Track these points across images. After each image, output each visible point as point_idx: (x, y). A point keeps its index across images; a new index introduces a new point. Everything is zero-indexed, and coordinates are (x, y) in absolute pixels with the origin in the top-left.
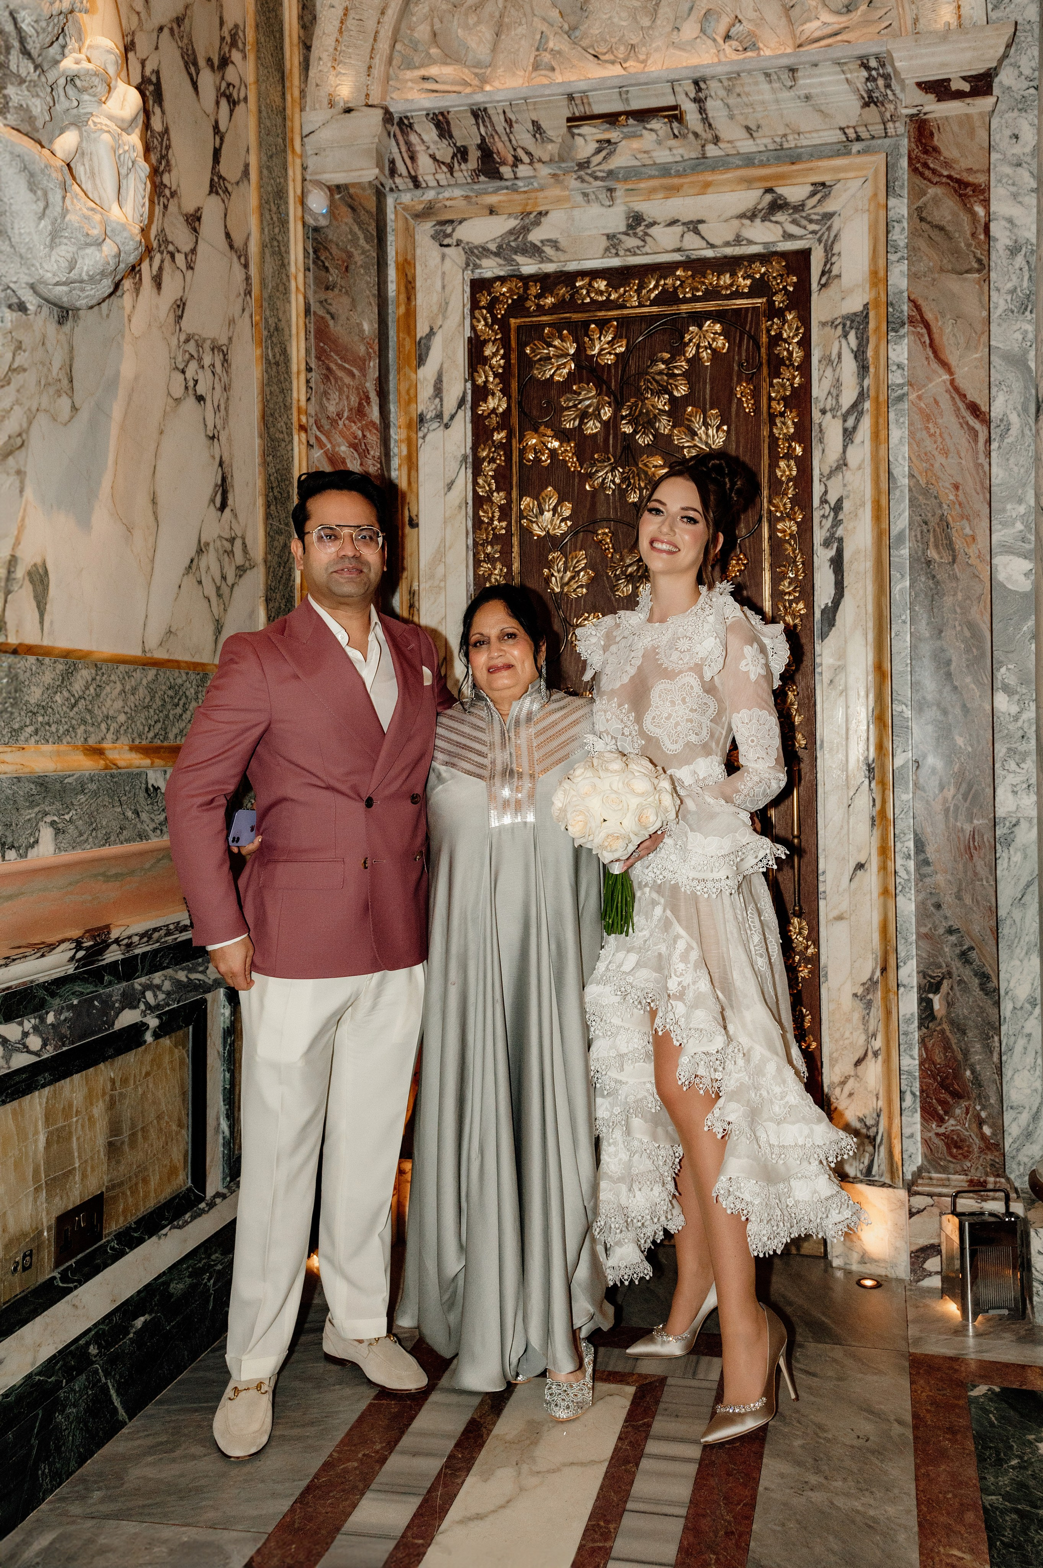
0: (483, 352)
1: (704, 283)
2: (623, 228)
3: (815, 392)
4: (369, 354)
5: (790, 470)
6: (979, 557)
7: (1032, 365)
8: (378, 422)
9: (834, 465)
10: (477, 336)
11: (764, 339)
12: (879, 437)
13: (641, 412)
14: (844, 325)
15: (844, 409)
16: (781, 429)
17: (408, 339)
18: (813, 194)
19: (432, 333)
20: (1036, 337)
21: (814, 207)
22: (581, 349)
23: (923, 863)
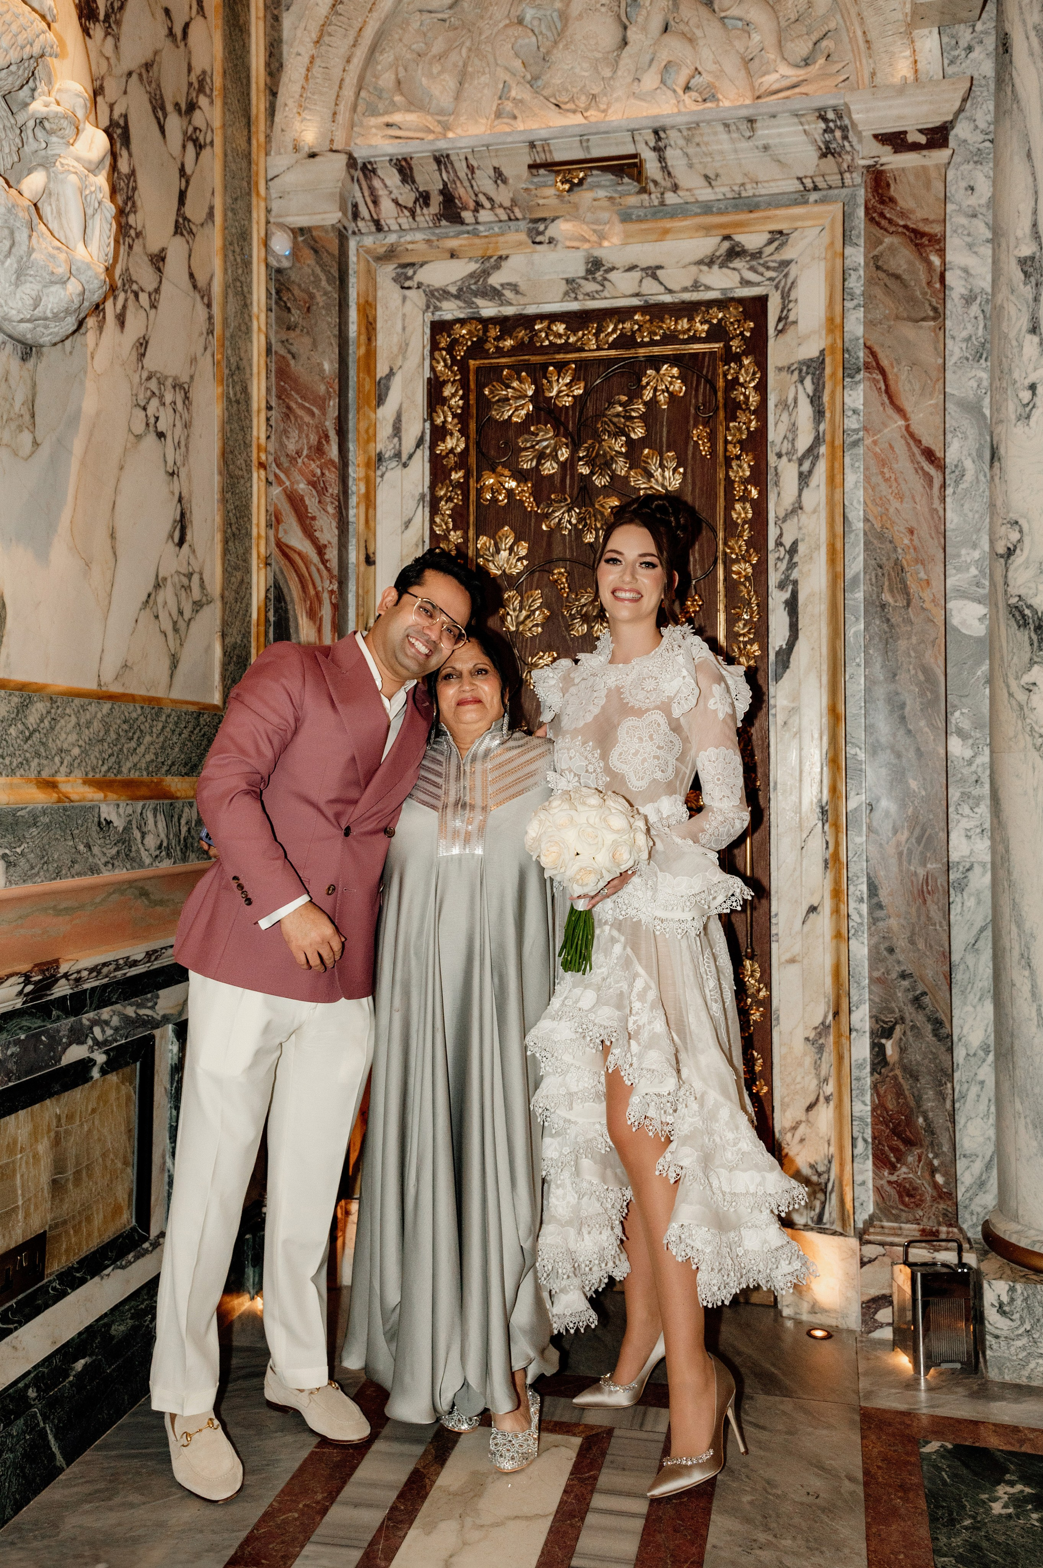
0: (442, 392)
1: (661, 328)
2: (582, 273)
3: (771, 436)
4: (328, 392)
5: (746, 513)
6: (933, 601)
7: (987, 412)
8: (337, 460)
9: (790, 509)
10: (437, 378)
11: (721, 383)
12: (834, 481)
13: (598, 454)
14: (801, 371)
15: (800, 453)
16: (737, 472)
17: (367, 379)
18: (770, 242)
19: (391, 373)
20: (991, 385)
21: (772, 254)
22: (539, 391)
23: (876, 906)
